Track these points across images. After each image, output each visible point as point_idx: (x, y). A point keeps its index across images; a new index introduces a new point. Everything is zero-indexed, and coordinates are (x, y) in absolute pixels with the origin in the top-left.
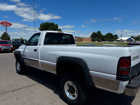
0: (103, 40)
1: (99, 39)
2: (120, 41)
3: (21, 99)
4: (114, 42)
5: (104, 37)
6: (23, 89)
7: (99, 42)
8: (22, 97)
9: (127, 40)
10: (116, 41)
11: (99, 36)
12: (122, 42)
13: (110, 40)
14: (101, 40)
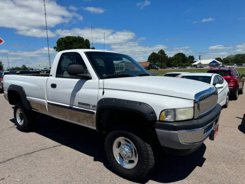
0: (169, 65)
1: (163, 64)
2: (198, 66)
3: (9, 178)
4: (189, 68)
5: (171, 59)
6: (16, 159)
7: (162, 70)
8: (12, 175)
9: (210, 65)
10: (191, 66)
11: (161, 58)
12: (201, 67)
13: (180, 66)
14: (166, 65)
